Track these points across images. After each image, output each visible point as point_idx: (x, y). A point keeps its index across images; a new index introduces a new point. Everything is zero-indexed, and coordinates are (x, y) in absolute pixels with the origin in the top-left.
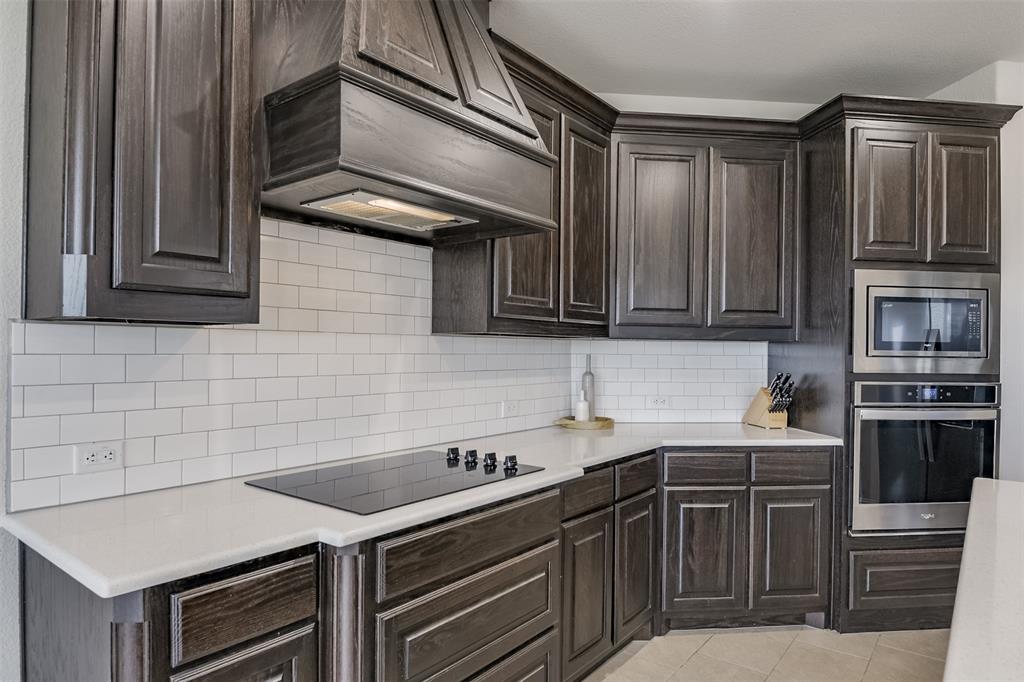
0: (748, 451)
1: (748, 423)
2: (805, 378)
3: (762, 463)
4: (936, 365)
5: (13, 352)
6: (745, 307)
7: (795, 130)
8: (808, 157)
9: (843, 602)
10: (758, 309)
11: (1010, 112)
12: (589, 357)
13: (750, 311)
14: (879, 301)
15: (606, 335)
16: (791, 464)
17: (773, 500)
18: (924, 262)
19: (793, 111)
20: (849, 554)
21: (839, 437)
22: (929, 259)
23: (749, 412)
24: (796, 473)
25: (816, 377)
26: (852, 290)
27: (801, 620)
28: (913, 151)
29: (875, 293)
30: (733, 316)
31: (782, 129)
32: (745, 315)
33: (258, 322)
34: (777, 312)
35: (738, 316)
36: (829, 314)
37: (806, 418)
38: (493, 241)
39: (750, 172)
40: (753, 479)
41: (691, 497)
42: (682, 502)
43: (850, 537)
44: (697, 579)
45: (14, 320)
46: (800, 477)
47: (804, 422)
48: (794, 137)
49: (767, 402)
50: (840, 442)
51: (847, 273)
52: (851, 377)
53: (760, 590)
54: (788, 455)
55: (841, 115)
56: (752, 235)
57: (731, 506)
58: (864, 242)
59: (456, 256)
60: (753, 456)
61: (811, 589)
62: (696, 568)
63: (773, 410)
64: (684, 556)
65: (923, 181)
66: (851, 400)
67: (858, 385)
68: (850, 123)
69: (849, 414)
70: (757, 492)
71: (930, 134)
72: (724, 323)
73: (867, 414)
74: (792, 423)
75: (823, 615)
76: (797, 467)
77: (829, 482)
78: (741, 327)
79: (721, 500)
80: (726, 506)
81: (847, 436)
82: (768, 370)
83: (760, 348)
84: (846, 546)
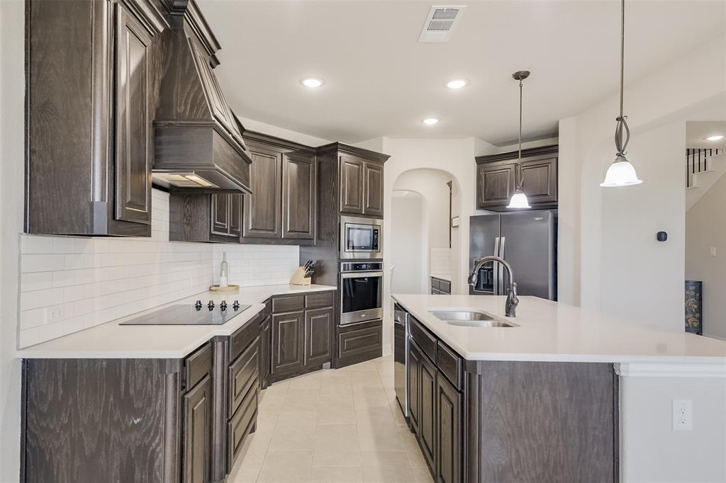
0: (304, 295)
1: (292, 284)
2: (318, 262)
3: (310, 299)
5: (22, 252)
6: (296, 230)
7: (314, 151)
8: (319, 164)
9: (337, 356)
10: (301, 231)
11: (387, 157)
12: (224, 254)
13: (298, 232)
14: (349, 229)
15: (239, 242)
16: (319, 299)
17: (313, 315)
18: (362, 214)
19: (315, 142)
20: (339, 334)
21: (335, 286)
23: (293, 278)
25: (322, 261)
26: (340, 224)
27: (321, 368)
28: (359, 169)
29: (348, 226)
30: (292, 234)
31: (311, 150)
32: (296, 233)
33: (150, 236)
34: (308, 232)
35: (294, 234)
36: (330, 234)
37: (318, 279)
38: (211, 195)
39: (298, 167)
40: (306, 307)
41: (283, 318)
42: (280, 320)
43: (339, 327)
44: (285, 356)
45: (22, 234)
46: (322, 304)
47: (317, 281)
48: (314, 154)
49: (303, 272)
50: (336, 288)
51: (338, 218)
52: (340, 260)
53: (308, 356)
55: (336, 150)
56: (299, 197)
57: (298, 321)
58: (343, 206)
59: (187, 200)
60: (307, 296)
61: (326, 352)
62: (285, 351)
63: (306, 277)
64: (281, 346)
65: (362, 181)
66: (340, 270)
67: (342, 264)
68: (339, 154)
69: (339, 276)
70: (307, 313)
71: (364, 163)
72: (288, 237)
73: (344, 276)
74: (313, 282)
75: (329, 363)
76: (322, 300)
77: (332, 306)
78: (295, 239)
79: (294, 318)
80: (296, 320)
81: (339, 285)
82: (300, 258)
83: (297, 248)
84: (338, 332)
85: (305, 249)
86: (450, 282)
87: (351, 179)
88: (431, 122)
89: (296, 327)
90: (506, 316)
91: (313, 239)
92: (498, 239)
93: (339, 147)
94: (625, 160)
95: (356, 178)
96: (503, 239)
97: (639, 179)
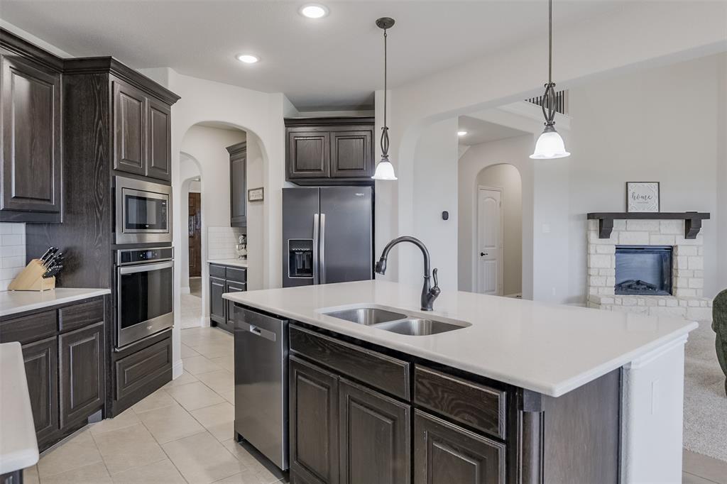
0: (56, 309)
1: (15, 290)
3: (66, 315)
4: (140, 238)
6: (29, 196)
7: (61, 65)
9: (113, 396)
10: (37, 197)
11: (176, 98)
13: (32, 199)
14: (128, 197)
16: (83, 312)
17: (73, 341)
18: (144, 176)
20: (115, 363)
21: (107, 288)
22: (146, 175)
23: (17, 280)
24: (86, 318)
26: (114, 189)
27: (86, 422)
28: (139, 107)
29: (126, 192)
30: (20, 202)
32: (28, 201)
34: (49, 200)
35: (24, 202)
36: (94, 204)
37: (67, 279)
39: (31, 86)
40: (61, 329)
43: (117, 352)
46: (88, 320)
48: (58, 69)
49: (38, 267)
50: (108, 291)
51: (112, 178)
52: (115, 247)
53: (67, 410)
54: (81, 305)
55: (106, 70)
56: (32, 138)
57: (47, 355)
58: (119, 159)
60: (60, 311)
61: (94, 398)
63: (46, 276)
66: (115, 262)
67: (119, 252)
68: (111, 77)
69: (114, 271)
70: (63, 339)
71: (147, 99)
72: (14, 207)
73: (123, 271)
74: (58, 284)
75: (100, 412)
76: (87, 314)
77: (103, 320)
78: (27, 211)
79: (40, 352)
80: (44, 355)
81: (114, 286)
82: (27, 245)
83: (21, 228)
84: (113, 359)
85: (35, 230)
86: (246, 269)
87: (128, 119)
88: (248, 59)
89: (44, 367)
90: (422, 310)
91: (59, 212)
92: (316, 216)
93: (112, 64)
94: (554, 130)
95: (136, 121)
96: (323, 216)
97: (566, 151)
